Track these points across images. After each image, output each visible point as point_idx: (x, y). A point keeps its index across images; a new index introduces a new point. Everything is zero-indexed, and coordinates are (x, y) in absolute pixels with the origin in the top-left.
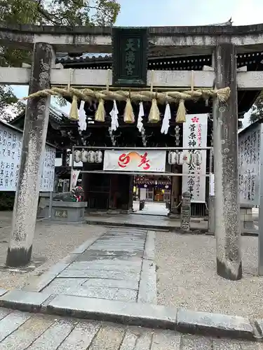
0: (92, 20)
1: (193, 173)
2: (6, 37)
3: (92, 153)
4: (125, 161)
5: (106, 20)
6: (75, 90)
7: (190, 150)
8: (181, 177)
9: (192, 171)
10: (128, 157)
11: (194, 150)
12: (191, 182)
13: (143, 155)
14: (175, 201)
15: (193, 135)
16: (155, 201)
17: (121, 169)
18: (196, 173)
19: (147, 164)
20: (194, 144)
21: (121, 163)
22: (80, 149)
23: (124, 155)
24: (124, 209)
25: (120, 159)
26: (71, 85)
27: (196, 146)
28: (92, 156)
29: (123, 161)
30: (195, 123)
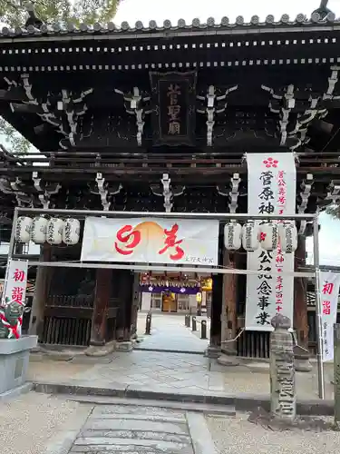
0: (75, 10)
1: (268, 269)
3: (58, 223)
4: (130, 241)
5: (98, 12)
9: (265, 265)
10: (137, 234)
12: (265, 287)
13: (169, 229)
15: (267, 193)
16: (164, 311)
18: (274, 269)
19: (178, 249)
20: (271, 209)
21: (121, 245)
22: (32, 215)
23: (128, 228)
24: (121, 339)
25: (119, 236)
28: (56, 229)
29: (125, 240)
30: (271, 169)
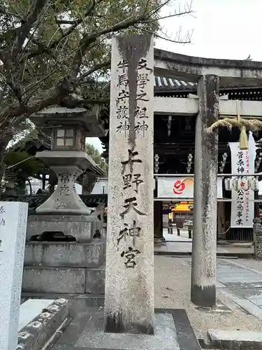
1: (242, 198)
2: (174, 68)
4: (180, 188)
6: (245, 121)
7: (239, 176)
8: (230, 202)
9: (241, 196)
10: (183, 184)
11: (242, 177)
12: (240, 207)
14: (223, 226)
15: (241, 162)
17: (177, 196)
18: (244, 199)
20: (242, 170)
21: (176, 190)
23: (178, 182)
25: (175, 186)
26: (241, 116)
27: (244, 173)
29: (178, 187)
